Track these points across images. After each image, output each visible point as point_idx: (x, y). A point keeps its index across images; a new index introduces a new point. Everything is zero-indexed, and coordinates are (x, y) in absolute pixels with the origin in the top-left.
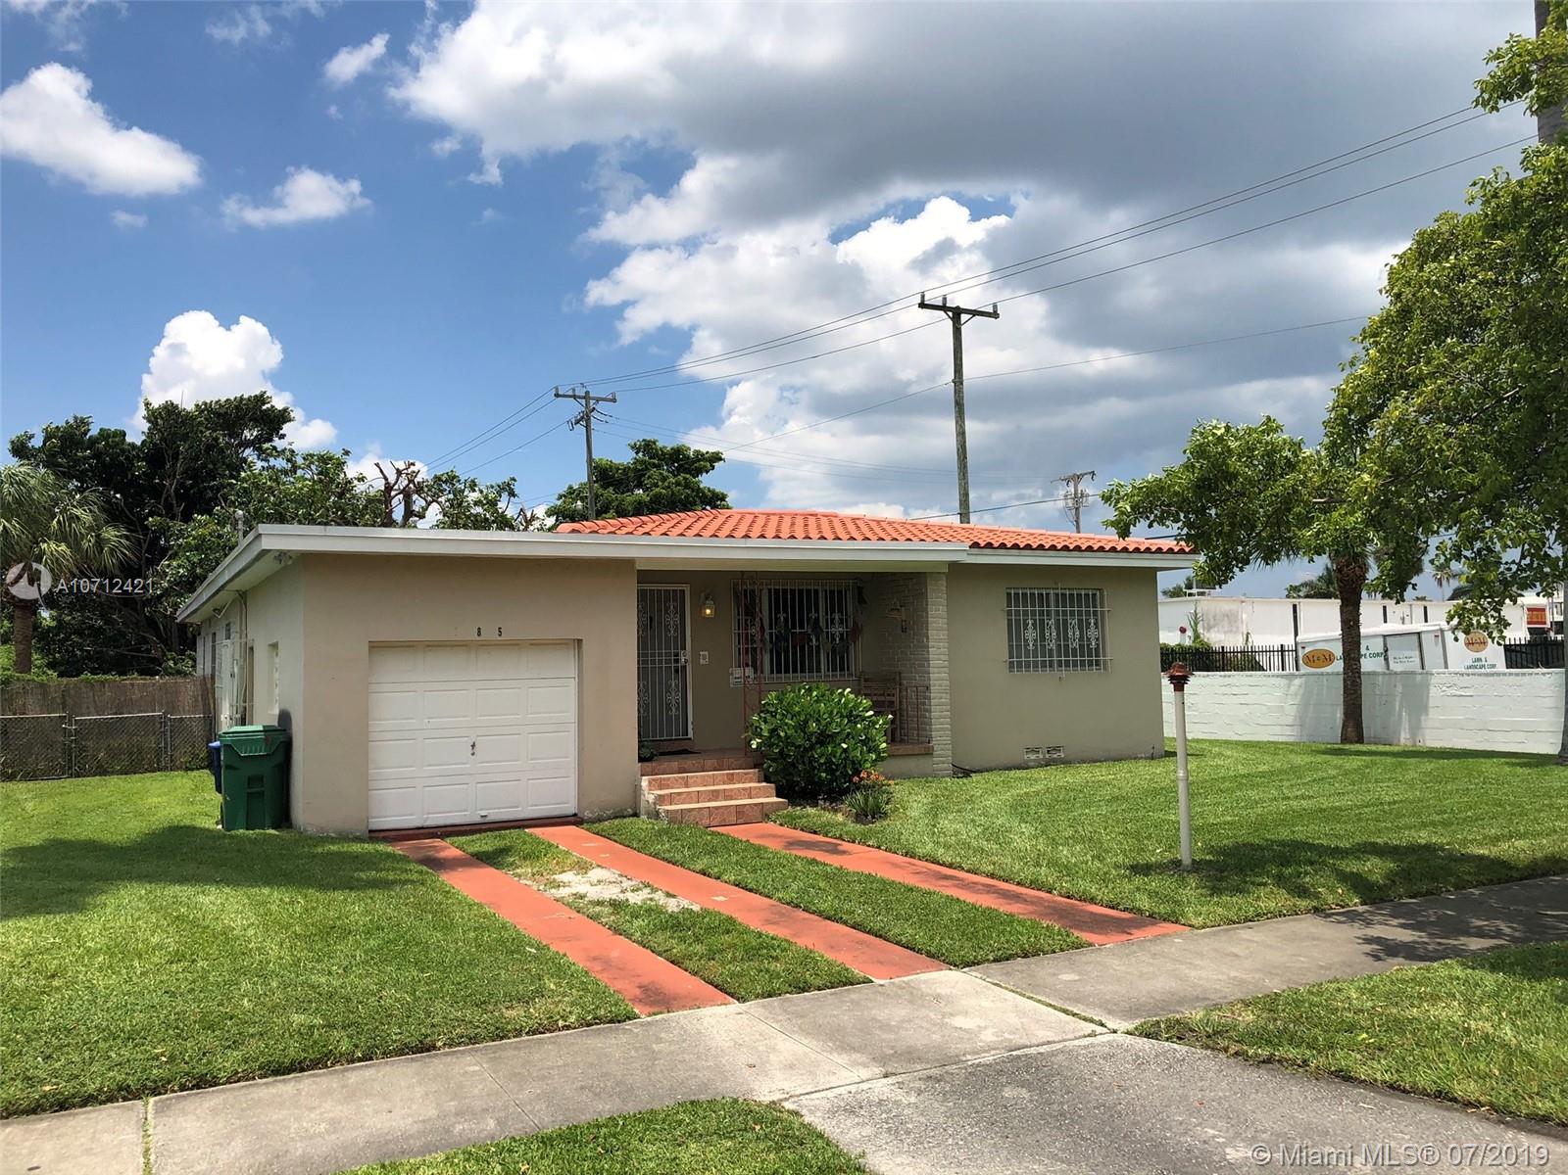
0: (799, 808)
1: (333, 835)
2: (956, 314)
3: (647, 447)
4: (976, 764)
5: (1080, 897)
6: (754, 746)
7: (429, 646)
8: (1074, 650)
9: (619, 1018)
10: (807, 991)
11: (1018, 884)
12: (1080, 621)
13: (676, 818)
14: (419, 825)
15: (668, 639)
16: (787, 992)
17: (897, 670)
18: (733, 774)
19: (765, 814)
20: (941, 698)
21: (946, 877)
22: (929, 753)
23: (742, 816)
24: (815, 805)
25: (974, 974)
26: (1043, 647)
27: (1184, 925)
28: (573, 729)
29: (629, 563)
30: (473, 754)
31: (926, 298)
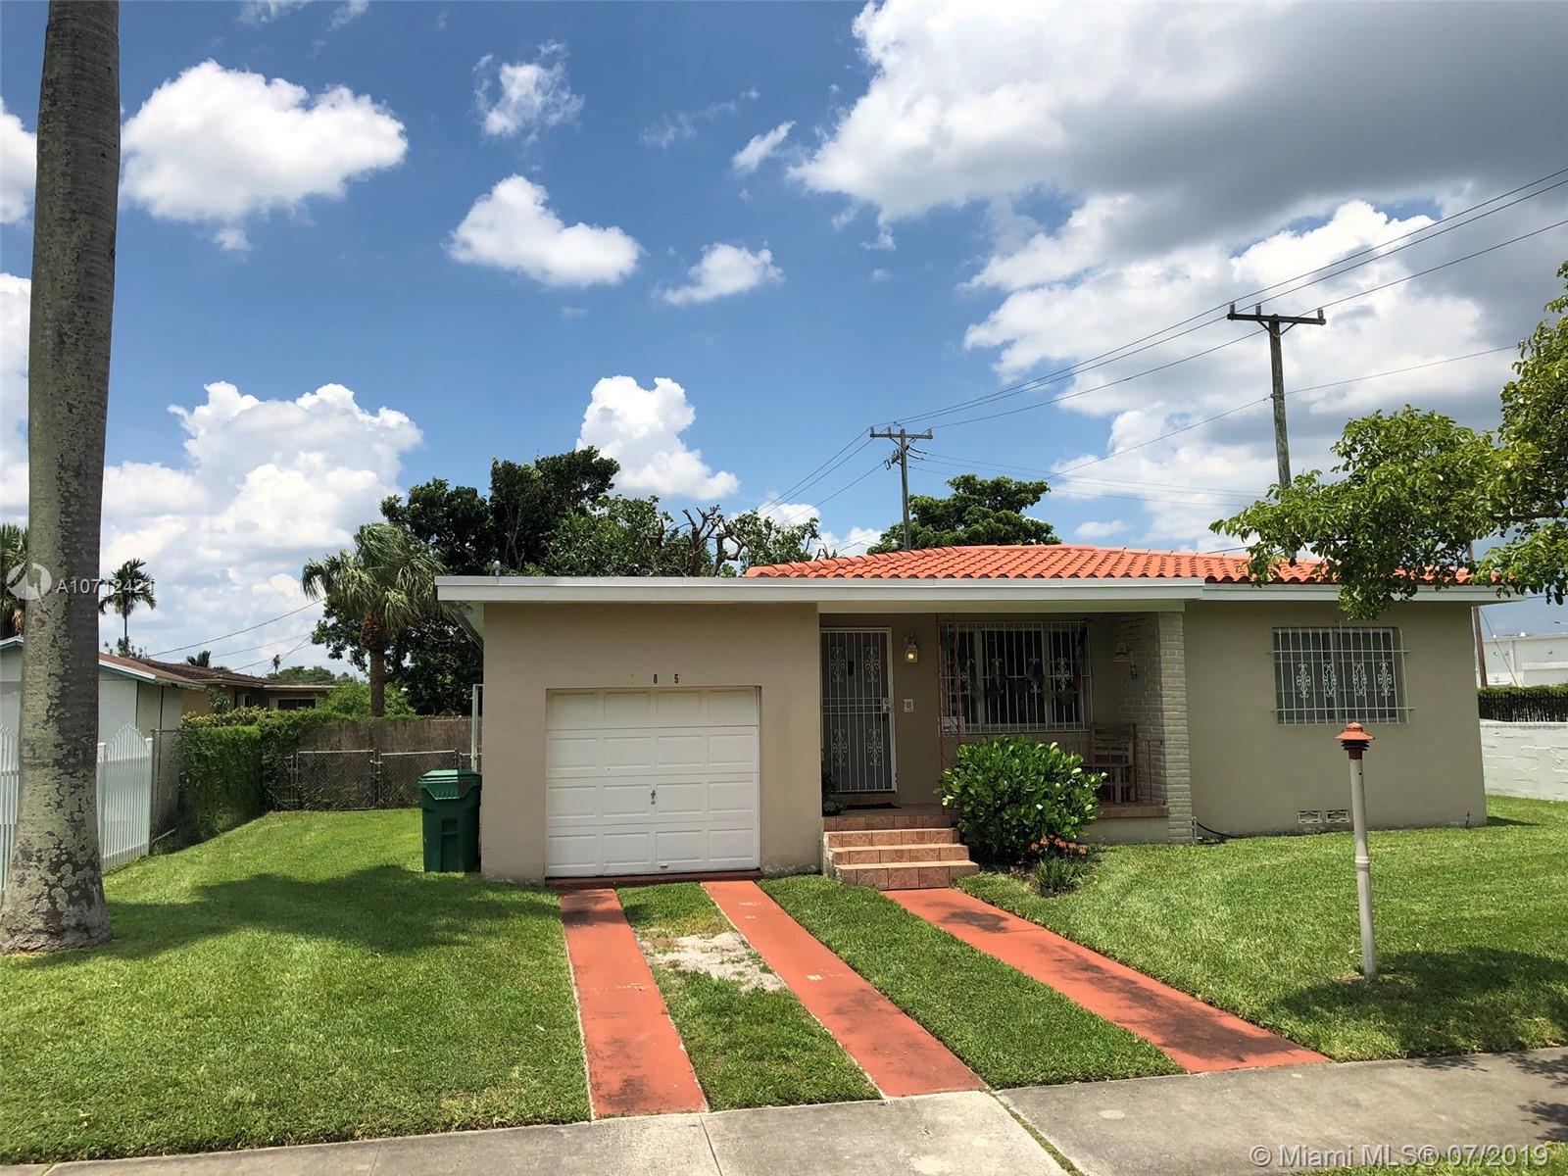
0: (990, 874)
1: (509, 881)
2: (1274, 325)
3: (967, 483)
4: (1238, 829)
5: (1222, 1005)
6: (945, 804)
7: (609, 693)
8: (1360, 699)
9: (564, 1119)
10: (793, 1104)
11: (1165, 982)
12: (1368, 666)
13: (852, 879)
14: (599, 874)
15: (868, 685)
16: (769, 1104)
17: (1132, 721)
18: (923, 833)
19: (951, 878)
20: (1178, 754)
21: (1088, 967)
22: (1163, 816)
23: (925, 880)
24: (1008, 872)
25: (1005, 1099)
26: (1320, 695)
27: (1324, 1054)
28: (756, 777)
29: (810, 606)
30: (653, 803)
31: (1236, 310)
